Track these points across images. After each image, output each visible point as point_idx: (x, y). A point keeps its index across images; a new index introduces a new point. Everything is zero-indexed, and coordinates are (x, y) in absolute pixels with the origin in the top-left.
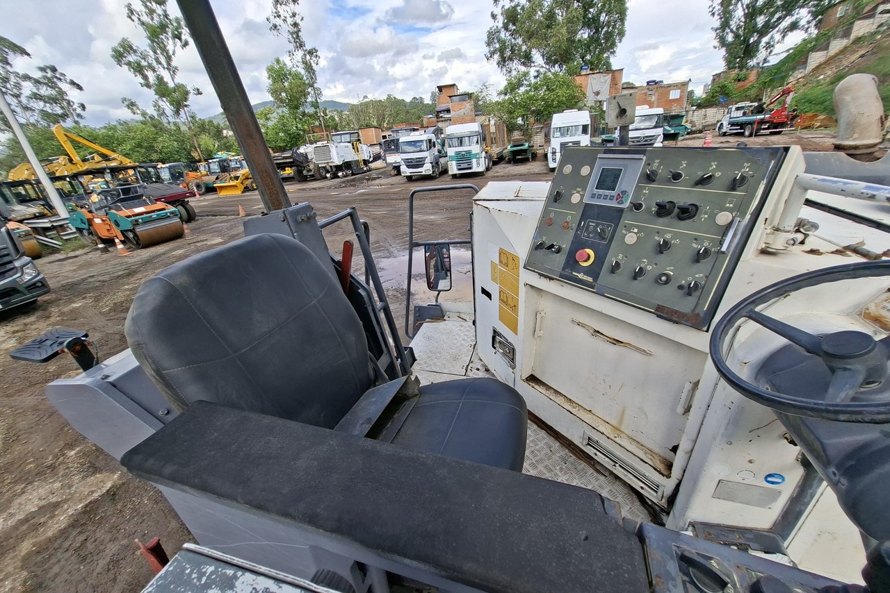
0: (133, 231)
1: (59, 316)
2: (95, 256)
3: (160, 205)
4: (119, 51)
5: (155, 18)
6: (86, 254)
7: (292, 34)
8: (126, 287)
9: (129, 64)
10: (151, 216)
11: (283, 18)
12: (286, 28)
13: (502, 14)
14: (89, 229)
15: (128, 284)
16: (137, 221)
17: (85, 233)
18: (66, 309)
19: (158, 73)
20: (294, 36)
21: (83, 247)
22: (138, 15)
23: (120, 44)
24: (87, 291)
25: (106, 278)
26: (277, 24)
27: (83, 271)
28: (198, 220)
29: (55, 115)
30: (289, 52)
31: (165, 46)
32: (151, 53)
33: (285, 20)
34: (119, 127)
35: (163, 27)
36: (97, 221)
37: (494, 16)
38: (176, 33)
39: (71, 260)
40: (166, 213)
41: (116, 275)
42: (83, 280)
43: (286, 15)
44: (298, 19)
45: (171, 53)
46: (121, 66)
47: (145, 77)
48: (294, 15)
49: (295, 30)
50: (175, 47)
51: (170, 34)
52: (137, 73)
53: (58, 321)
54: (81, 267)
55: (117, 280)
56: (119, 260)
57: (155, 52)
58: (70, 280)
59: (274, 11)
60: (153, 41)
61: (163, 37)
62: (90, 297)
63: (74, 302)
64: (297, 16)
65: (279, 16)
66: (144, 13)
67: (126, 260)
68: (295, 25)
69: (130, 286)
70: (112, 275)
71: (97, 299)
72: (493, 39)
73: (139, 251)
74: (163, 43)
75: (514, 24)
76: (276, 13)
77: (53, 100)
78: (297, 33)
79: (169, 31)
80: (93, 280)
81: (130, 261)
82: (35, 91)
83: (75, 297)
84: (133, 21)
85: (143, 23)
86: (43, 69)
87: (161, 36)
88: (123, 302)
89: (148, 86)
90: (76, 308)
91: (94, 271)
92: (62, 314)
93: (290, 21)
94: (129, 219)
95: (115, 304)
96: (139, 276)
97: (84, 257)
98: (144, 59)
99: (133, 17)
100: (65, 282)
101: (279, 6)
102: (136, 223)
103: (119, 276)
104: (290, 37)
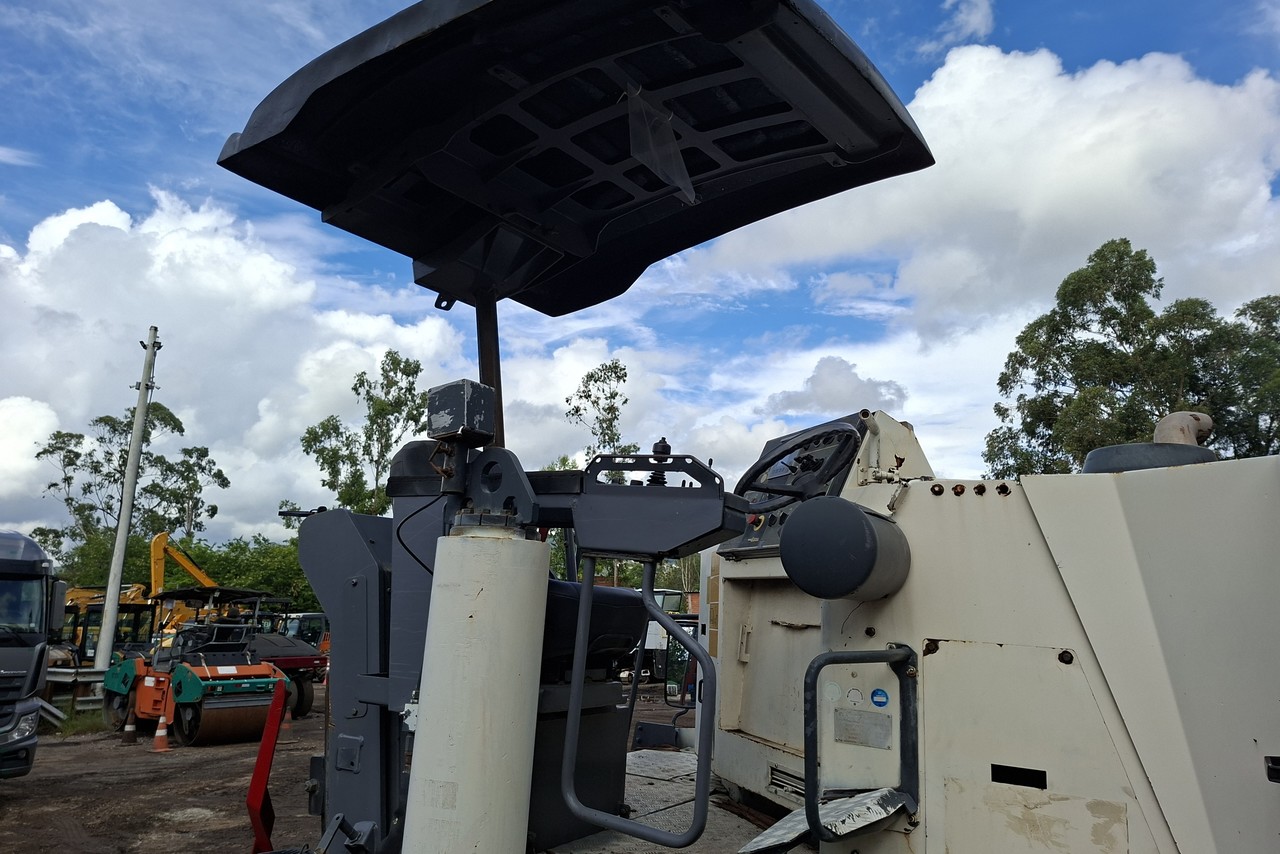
0: (196, 707)
1: (16, 820)
2: (110, 746)
3: (265, 667)
4: (316, 433)
5: (392, 392)
6: (95, 741)
7: (601, 422)
8: (142, 797)
9: (321, 452)
10: (241, 684)
11: (593, 398)
12: (591, 413)
13: (1019, 408)
14: (127, 696)
15: (146, 793)
16: (214, 688)
17: (117, 702)
18: (31, 812)
19: (359, 467)
20: (605, 425)
21: (95, 729)
22: (370, 387)
23: (322, 424)
24: (75, 792)
25: (114, 779)
26: (582, 407)
27: (83, 765)
28: (311, 717)
29: (164, 519)
30: (589, 448)
31: (389, 430)
32: (363, 438)
33: (595, 403)
34: (252, 546)
35: (398, 405)
36: (149, 682)
37: (1001, 412)
38: (415, 412)
39: (66, 748)
40: (268, 683)
41: (131, 777)
42: (75, 777)
43: (601, 395)
44: (617, 403)
45: (393, 439)
46: (308, 453)
47: (335, 473)
48: (613, 396)
49: (610, 416)
50: (404, 431)
51: (404, 414)
52: (326, 466)
53: (13, 826)
54: (79, 759)
55: (129, 786)
56: (148, 757)
57: (369, 438)
58: (55, 774)
59: (583, 389)
60: (373, 422)
61: (392, 418)
62: (76, 802)
63: (48, 804)
64: (617, 397)
65: (588, 396)
66: (379, 386)
67: (158, 758)
68: (612, 409)
69: (149, 797)
70: (125, 778)
71: (86, 806)
72: (1002, 448)
73: (186, 749)
74: (388, 425)
75: (1049, 426)
76: (584, 392)
77: (177, 497)
78: (611, 421)
79: (406, 410)
80: (90, 779)
81: (164, 760)
82: (159, 481)
83: (52, 797)
84: (359, 394)
85: (370, 398)
86: (187, 452)
87: (390, 416)
88: (128, 816)
89: (332, 485)
90: (47, 813)
91: (97, 767)
92: (21, 817)
93: (603, 403)
94: (204, 683)
95: (114, 817)
96: (171, 784)
97: (90, 746)
98: (348, 445)
99: (361, 390)
100: (46, 775)
101: (592, 382)
102: (209, 693)
103: (134, 781)
104: (597, 426)
